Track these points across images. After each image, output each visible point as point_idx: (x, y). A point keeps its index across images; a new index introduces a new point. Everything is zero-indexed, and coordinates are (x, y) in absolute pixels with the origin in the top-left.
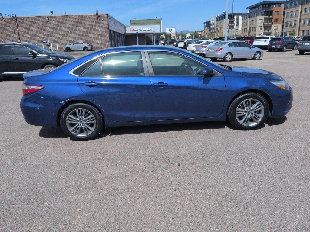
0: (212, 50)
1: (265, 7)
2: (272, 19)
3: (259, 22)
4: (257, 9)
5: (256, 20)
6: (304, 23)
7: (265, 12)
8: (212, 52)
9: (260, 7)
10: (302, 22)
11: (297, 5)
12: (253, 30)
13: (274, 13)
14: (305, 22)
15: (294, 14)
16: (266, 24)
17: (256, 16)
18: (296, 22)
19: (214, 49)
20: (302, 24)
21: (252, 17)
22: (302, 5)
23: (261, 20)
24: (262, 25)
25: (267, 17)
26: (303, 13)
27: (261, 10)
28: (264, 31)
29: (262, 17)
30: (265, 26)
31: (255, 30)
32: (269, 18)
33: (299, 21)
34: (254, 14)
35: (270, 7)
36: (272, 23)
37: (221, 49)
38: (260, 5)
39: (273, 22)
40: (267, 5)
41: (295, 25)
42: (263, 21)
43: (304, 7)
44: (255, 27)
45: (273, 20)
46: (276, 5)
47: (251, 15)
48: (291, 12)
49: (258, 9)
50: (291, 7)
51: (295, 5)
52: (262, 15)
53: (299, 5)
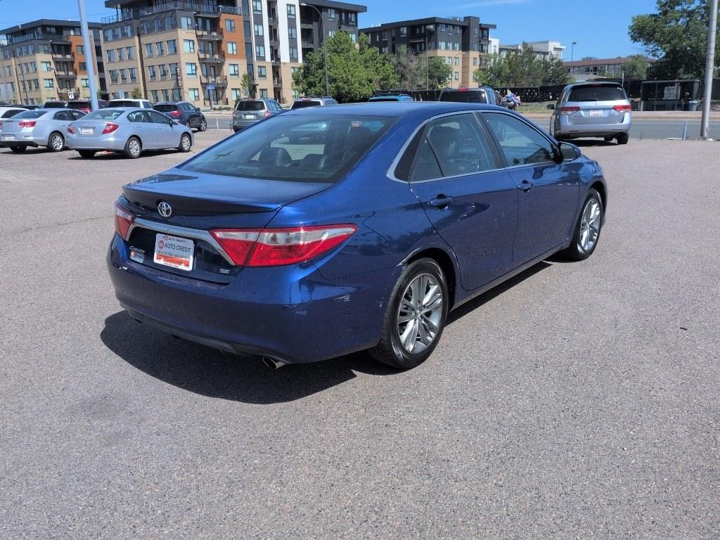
0: (87, 131)
1: (50, 33)
2: (73, 62)
3: (42, 68)
4: (30, 36)
5: (34, 63)
6: (154, 75)
7: (52, 45)
8: (91, 136)
9: (38, 33)
10: (148, 73)
11: (129, 35)
12: (30, 88)
13: (74, 49)
14: (154, 72)
15: (125, 52)
16: (62, 73)
17: (31, 53)
18: (135, 72)
19: (94, 128)
20: (148, 78)
21: (21, 54)
22: (139, 35)
23: (47, 62)
24: (51, 75)
25: (59, 56)
26: (146, 53)
27: (41, 39)
28: (59, 90)
29: (49, 57)
30: (59, 79)
31: (37, 87)
32: (65, 60)
33: (140, 69)
34: (24, 49)
35: (62, 33)
36: (76, 73)
37: (115, 127)
38: (36, 28)
39: (78, 70)
40: (53, 30)
41: (133, 78)
42: (53, 66)
43: (145, 40)
44: (36, 81)
45: (75, 65)
46: (74, 30)
47: (18, 51)
48: (119, 50)
49: (34, 37)
50: (115, 37)
51: (124, 35)
52: (46, 52)
53: (133, 35)
